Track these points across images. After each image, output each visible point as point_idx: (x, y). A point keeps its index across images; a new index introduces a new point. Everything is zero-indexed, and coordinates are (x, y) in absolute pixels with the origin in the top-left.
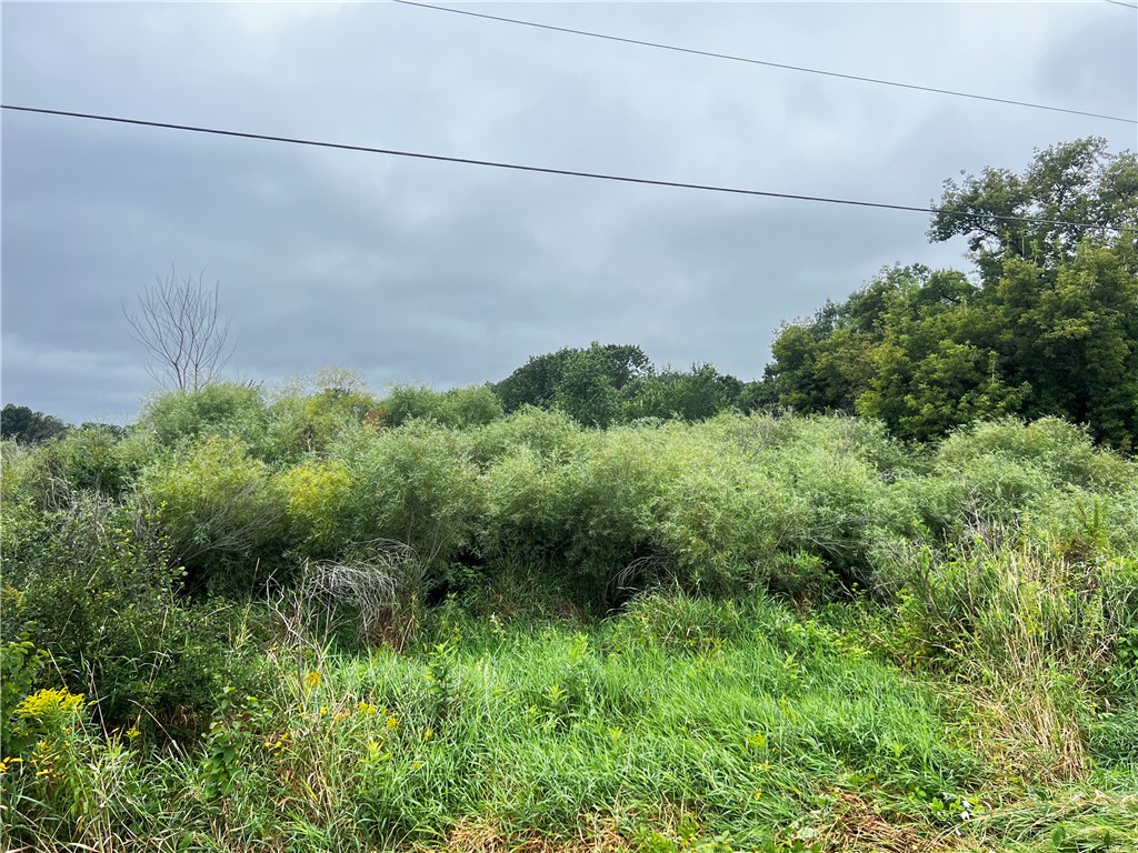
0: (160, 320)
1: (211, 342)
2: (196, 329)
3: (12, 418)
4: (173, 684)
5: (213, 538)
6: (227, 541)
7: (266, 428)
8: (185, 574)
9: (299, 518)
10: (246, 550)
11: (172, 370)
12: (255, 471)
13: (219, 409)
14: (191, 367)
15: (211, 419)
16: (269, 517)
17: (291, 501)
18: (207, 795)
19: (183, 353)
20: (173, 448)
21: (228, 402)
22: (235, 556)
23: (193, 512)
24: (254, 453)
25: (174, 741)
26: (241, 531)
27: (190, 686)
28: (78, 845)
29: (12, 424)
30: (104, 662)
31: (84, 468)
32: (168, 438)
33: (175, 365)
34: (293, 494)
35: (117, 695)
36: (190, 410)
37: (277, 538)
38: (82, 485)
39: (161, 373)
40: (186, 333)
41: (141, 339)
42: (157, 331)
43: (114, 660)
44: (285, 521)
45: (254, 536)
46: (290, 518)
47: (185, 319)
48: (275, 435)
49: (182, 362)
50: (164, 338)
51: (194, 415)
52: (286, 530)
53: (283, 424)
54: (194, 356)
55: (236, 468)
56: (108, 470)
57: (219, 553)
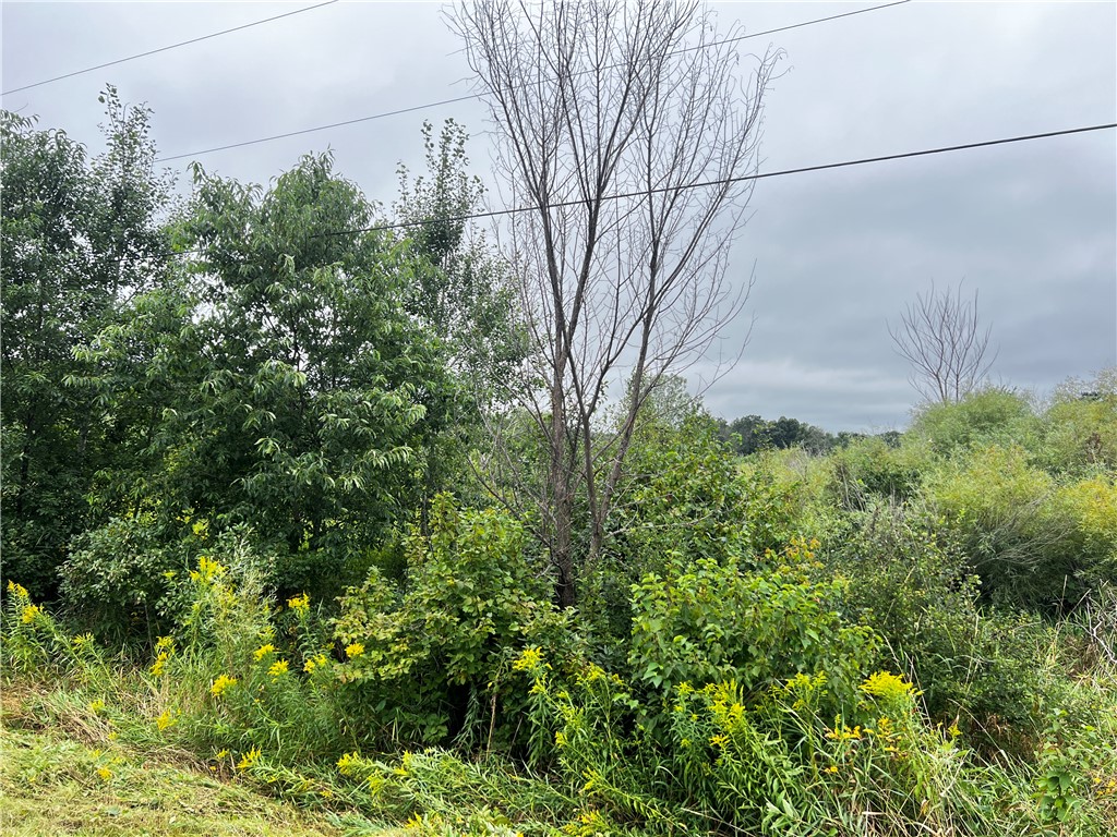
0: (921, 335)
1: (971, 351)
2: (956, 340)
3: (784, 428)
4: (988, 692)
5: (999, 549)
6: (1013, 553)
7: (1042, 437)
8: (980, 582)
9: (1094, 537)
10: (1032, 565)
11: (933, 381)
12: (1040, 481)
13: (990, 419)
14: (952, 377)
15: (982, 428)
16: (1058, 533)
17: (1084, 517)
18: (1043, 817)
19: (944, 364)
20: (948, 458)
21: (1000, 411)
22: (1021, 570)
23: (976, 520)
24: (1036, 463)
25: (1002, 751)
26: (1027, 544)
27: (1002, 697)
28: (923, 825)
29: (785, 433)
30: (921, 657)
31: (872, 474)
32: (943, 448)
33: (937, 376)
34: (1085, 510)
35: (935, 690)
36: (961, 419)
37: (1067, 556)
38: (871, 489)
39: (924, 386)
40: (946, 344)
41: (903, 353)
42: (919, 345)
43: (930, 656)
44: (1078, 539)
45: (1042, 551)
46: (1083, 536)
47: (945, 329)
48: (1054, 444)
49: (943, 373)
50: (925, 350)
51: (965, 424)
52: (1078, 549)
53: (1064, 433)
54: (954, 366)
55: (1019, 478)
56: (893, 476)
57: (1004, 564)
